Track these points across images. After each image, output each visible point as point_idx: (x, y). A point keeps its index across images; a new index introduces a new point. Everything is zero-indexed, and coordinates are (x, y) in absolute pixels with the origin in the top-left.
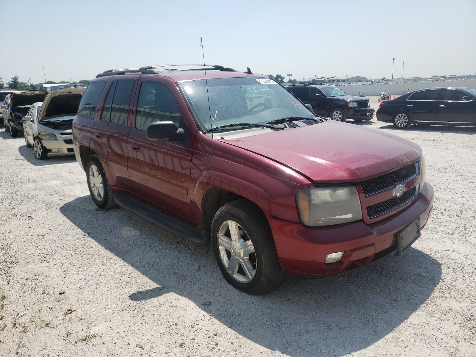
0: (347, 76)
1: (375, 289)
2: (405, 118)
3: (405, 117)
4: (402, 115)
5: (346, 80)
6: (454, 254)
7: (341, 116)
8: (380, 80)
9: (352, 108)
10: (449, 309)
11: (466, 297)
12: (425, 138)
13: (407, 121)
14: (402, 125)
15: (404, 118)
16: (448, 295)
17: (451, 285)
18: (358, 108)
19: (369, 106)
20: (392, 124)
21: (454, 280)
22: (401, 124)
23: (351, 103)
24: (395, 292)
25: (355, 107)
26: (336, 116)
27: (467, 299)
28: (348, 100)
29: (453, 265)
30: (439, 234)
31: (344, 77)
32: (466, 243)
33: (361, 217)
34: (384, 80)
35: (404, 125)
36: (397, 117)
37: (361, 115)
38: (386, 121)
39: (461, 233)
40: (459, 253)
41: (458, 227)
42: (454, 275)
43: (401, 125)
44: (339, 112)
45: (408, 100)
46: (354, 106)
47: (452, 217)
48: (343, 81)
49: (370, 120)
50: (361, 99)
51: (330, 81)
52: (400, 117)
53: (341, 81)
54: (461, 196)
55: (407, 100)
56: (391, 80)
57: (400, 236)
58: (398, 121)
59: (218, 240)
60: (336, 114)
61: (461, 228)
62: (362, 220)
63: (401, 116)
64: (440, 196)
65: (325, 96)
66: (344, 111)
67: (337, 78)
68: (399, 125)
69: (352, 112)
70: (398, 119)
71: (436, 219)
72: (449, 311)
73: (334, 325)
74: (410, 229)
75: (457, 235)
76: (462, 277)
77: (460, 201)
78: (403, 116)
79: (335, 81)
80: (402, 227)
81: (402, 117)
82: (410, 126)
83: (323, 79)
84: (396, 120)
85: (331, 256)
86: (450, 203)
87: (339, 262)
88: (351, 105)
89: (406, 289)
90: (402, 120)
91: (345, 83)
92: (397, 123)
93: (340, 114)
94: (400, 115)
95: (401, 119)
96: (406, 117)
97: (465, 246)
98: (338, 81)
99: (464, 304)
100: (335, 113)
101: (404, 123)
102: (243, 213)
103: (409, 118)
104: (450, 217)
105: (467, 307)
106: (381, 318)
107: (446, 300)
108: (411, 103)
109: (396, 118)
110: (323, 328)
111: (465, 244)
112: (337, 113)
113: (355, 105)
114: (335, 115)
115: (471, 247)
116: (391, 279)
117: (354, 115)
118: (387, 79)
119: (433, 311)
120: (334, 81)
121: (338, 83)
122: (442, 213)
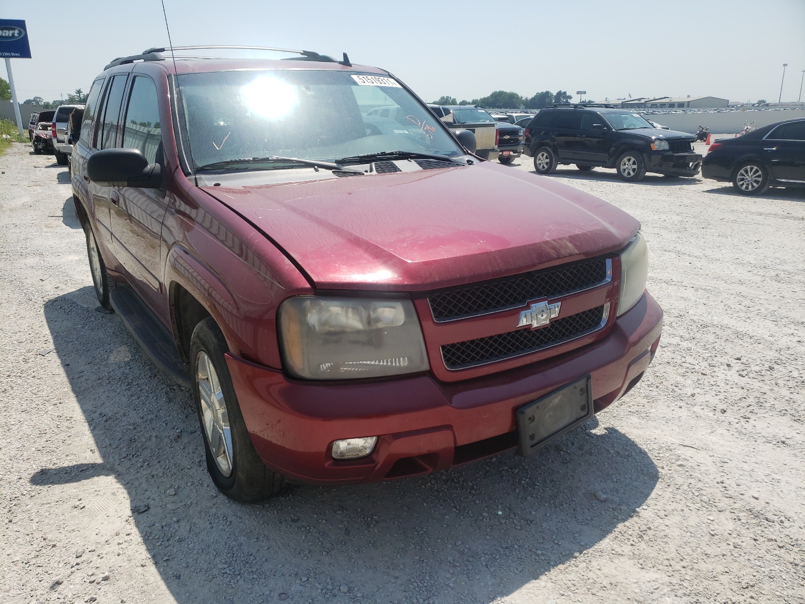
0: (688, 96)
1: (481, 518)
2: (757, 174)
3: (757, 171)
4: (752, 169)
5: (686, 105)
6: (701, 457)
7: (635, 167)
8: (753, 105)
9: (657, 152)
10: (609, 582)
11: (665, 557)
12: (786, 214)
13: (760, 179)
14: (750, 187)
15: (755, 173)
16: (627, 549)
17: (648, 526)
18: (670, 153)
19: (692, 148)
20: (731, 184)
21: (662, 513)
22: (748, 184)
23: (657, 142)
24: (519, 527)
25: (664, 150)
26: (626, 166)
27: (666, 563)
28: (654, 138)
29: (679, 480)
30: (697, 409)
31: (684, 99)
32: (740, 433)
33: (425, 367)
34: (762, 104)
35: (753, 186)
36: (742, 171)
37: (674, 166)
38: (720, 178)
39: (743, 411)
40: (712, 454)
41: (745, 398)
42: (671, 503)
43: (747, 188)
44: (633, 159)
45: (767, 138)
46: (661, 149)
47: (744, 375)
48: (681, 105)
49: (693, 175)
50: (679, 135)
51: (656, 105)
52: (746, 172)
53: (676, 105)
54: (792, 331)
55: (764, 139)
56: (775, 105)
57: (523, 413)
58: (743, 179)
59: (198, 387)
60: (627, 163)
61: (751, 400)
62: (430, 373)
63: (749, 170)
64: (746, 330)
65: (609, 129)
66: (642, 157)
67: (670, 99)
68: (744, 186)
69: (656, 159)
70: (743, 175)
71: (707, 376)
72: (608, 587)
73: (344, 589)
74: (557, 400)
75: (732, 414)
76: (686, 509)
77: (784, 342)
78: (754, 170)
79: (665, 105)
80: (533, 396)
81: (751, 172)
82: (765, 189)
83: (643, 101)
84: (739, 177)
85: (349, 444)
86: (759, 345)
87: (368, 459)
88: (656, 146)
89: (544, 525)
90: (750, 177)
91: (684, 109)
92: (741, 183)
93: (634, 163)
94: (748, 167)
95: (748, 175)
96: (760, 173)
97: (736, 440)
98: (672, 105)
99: (652, 575)
100: (625, 159)
101: (755, 184)
102: (214, 339)
103: (765, 175)
104: (740, 375)
105: (654, 583)
106: (452, 585)
107: (616, 561)
108: (772, 144)
109: (739, 174)
110: (319, 591)
111: (736, 435)
112: (629, 160)
113: (665, 146)
114: (625, 164)
115: (748, 443)
116: (529, 498)
117: (660, 165)
118: (767, 102)
119: (573, 582)
120: (663, 105)
121: (670, 109)
122: (728, 365)
